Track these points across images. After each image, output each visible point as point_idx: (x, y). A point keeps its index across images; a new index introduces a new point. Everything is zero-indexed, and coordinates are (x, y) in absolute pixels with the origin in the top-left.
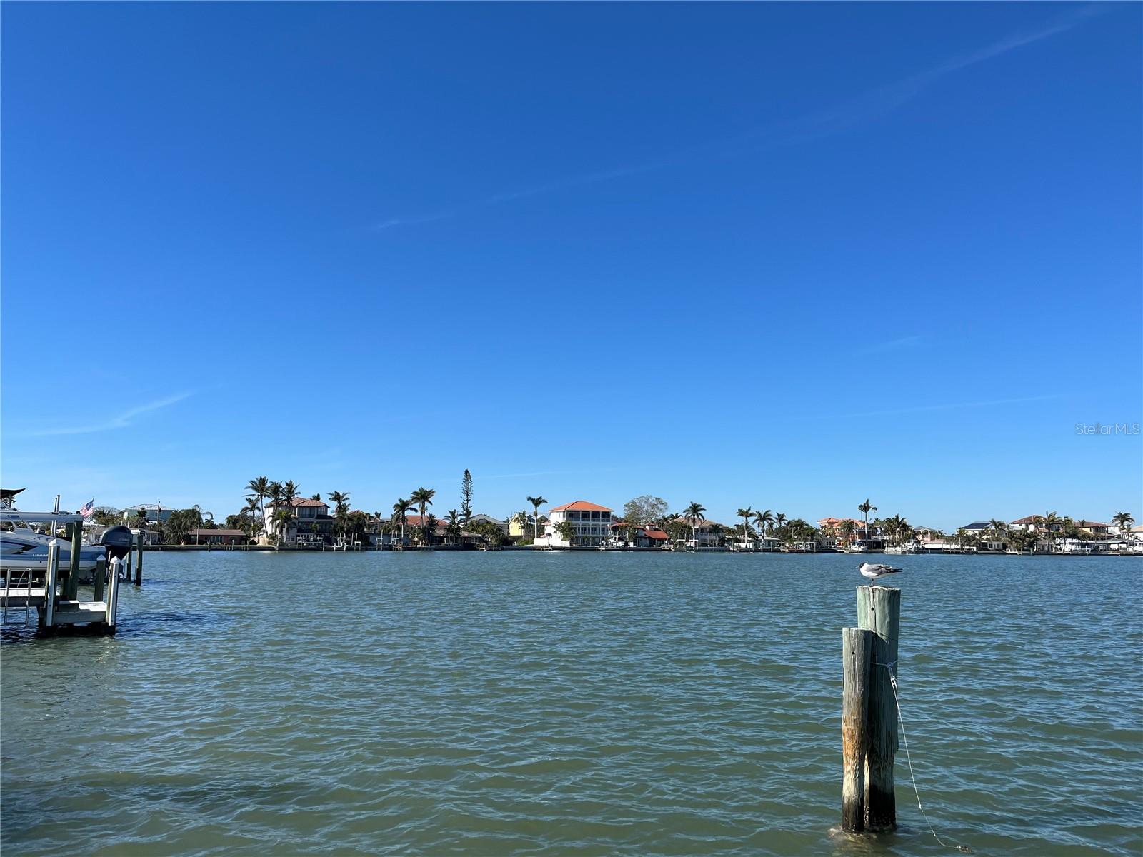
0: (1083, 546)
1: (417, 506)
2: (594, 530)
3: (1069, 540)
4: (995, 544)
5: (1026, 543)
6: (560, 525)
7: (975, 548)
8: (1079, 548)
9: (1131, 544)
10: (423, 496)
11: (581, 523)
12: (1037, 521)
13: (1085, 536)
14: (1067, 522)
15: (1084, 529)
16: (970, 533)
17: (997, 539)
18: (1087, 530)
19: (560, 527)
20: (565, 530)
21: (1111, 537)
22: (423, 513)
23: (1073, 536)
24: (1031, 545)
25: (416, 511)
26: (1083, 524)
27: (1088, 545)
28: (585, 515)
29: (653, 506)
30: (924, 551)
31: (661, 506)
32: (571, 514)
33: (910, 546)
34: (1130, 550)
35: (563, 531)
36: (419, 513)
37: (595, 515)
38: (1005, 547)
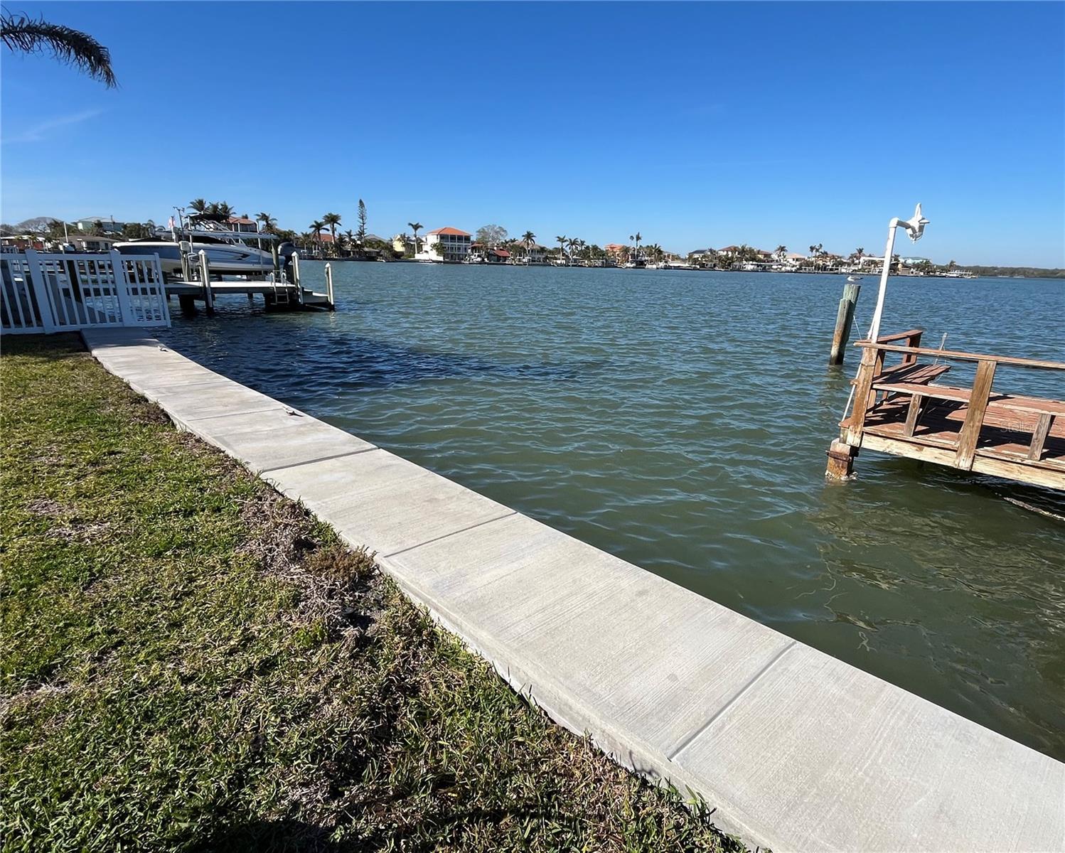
0: (758, 266)
1: (328, 226)
2: (459, 249)
3: (751, 262)
4: (710, 263)
5: (727, 263)
6: (435, 245)
7: (698, 267)
8: (756, 267)
9: (785, 265)
10: (333, 219)
11: (450, 243)
12: (734, 250)
13: (760, 260)
14: (751, 251)
16: (696, 256)
17: (711, 261)
18: (760, 256)
19: (434, 246)
20: (439, 248)
21: (772, 261)
22: (333, 232)
23: (753, 260)
24: (729, 264)
25: (328, 230)
26: (759, 252)
27: (761, 265)
28: (453, 238)
29: (497, 233)
30: (670, 268)
31: (503, 233)
32: (443, 237)
33: (662, 264)
34: (783, 269)
35: (437, 250)
36: (331, 233)
37: (460, 238)
38: (715, 266)
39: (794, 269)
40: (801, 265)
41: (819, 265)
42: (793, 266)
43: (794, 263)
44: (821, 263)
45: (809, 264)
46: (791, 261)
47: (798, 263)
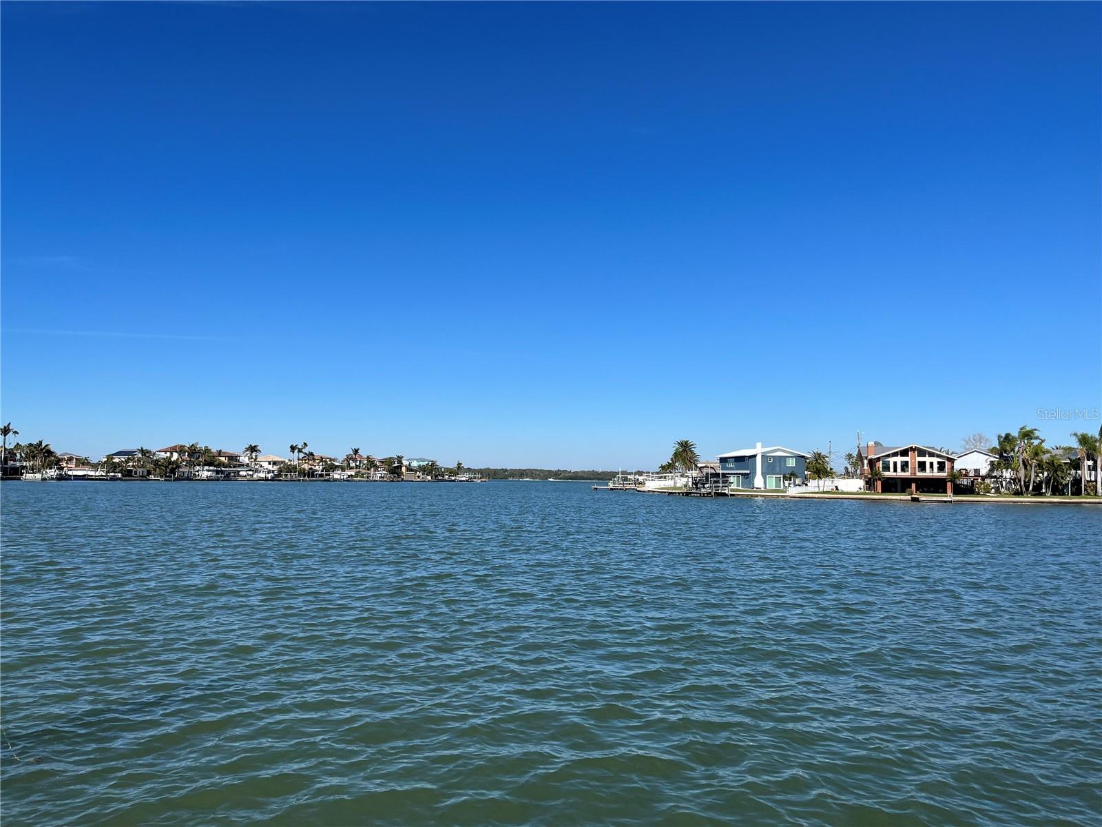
0: (217, 472)
3: (207, 468)
4: (140, 470)
5: (169, 470)
7: (120, 475)
8: (214, 475)
9: (256, 471)
12: (180, 450)
13: (221, 464)
14: (207, 450)
15: (220, 458)
16: (116, 460)
17: (143, 466)
18: (223, 459)
21: (241, 465)
23: (210, 464)
24: (173, 471)
26: (220, 453)
27: (222, 472)
30: (67, 478)
33: (52, 473)
34: (255, 476)
38: (149, 473)
39: (269, 476)
40: (280, 471)
41: (304, 469)
42: (269, 472)
43: (270, 467)
44: (306, 467)
45: (290, 469)
46: (266, 465)
47: (276, 468)
